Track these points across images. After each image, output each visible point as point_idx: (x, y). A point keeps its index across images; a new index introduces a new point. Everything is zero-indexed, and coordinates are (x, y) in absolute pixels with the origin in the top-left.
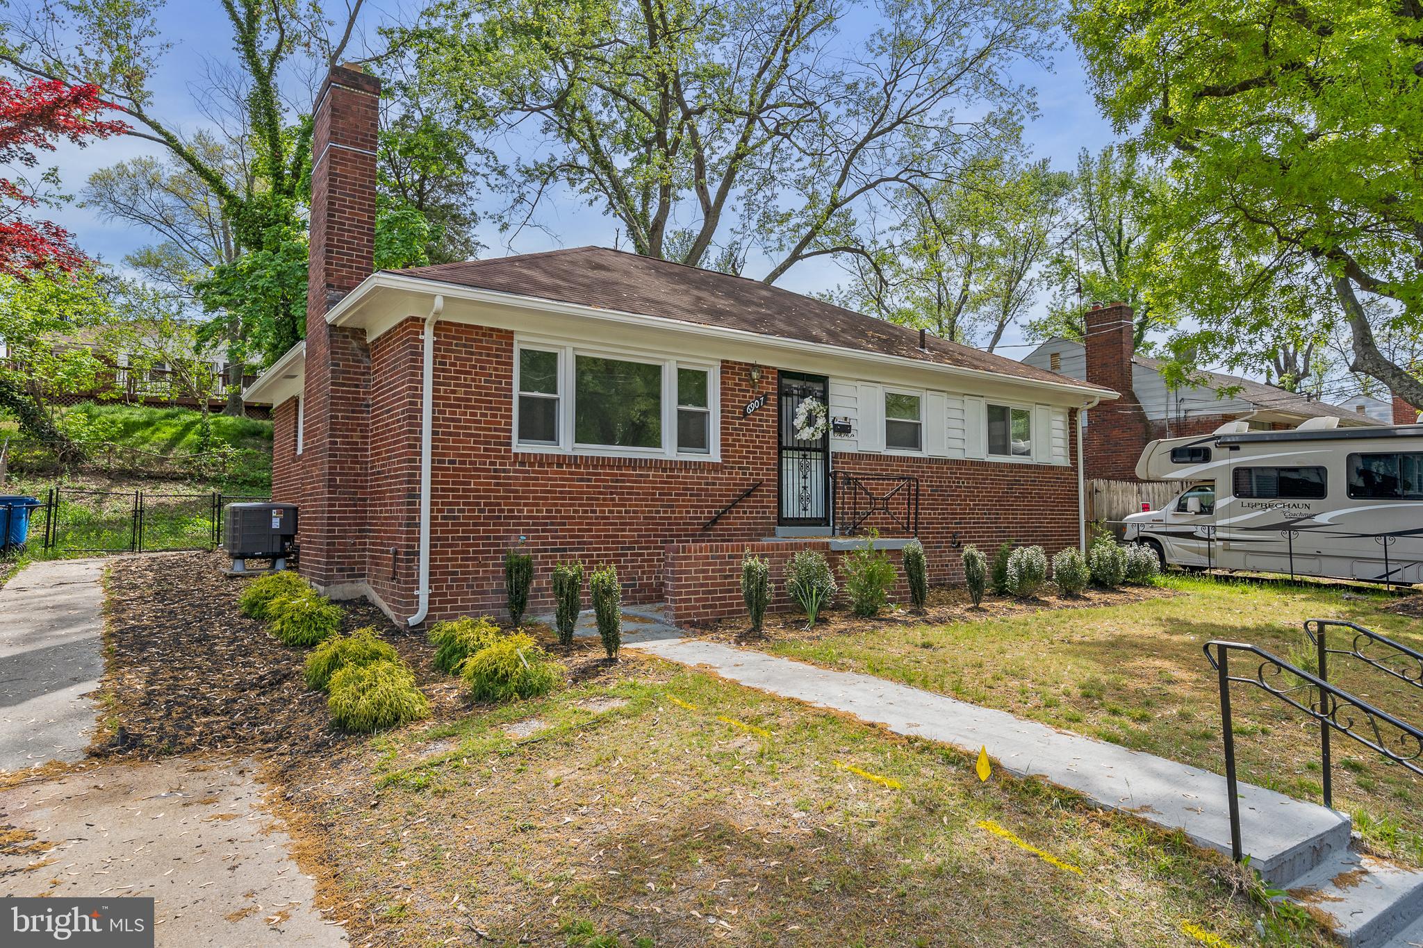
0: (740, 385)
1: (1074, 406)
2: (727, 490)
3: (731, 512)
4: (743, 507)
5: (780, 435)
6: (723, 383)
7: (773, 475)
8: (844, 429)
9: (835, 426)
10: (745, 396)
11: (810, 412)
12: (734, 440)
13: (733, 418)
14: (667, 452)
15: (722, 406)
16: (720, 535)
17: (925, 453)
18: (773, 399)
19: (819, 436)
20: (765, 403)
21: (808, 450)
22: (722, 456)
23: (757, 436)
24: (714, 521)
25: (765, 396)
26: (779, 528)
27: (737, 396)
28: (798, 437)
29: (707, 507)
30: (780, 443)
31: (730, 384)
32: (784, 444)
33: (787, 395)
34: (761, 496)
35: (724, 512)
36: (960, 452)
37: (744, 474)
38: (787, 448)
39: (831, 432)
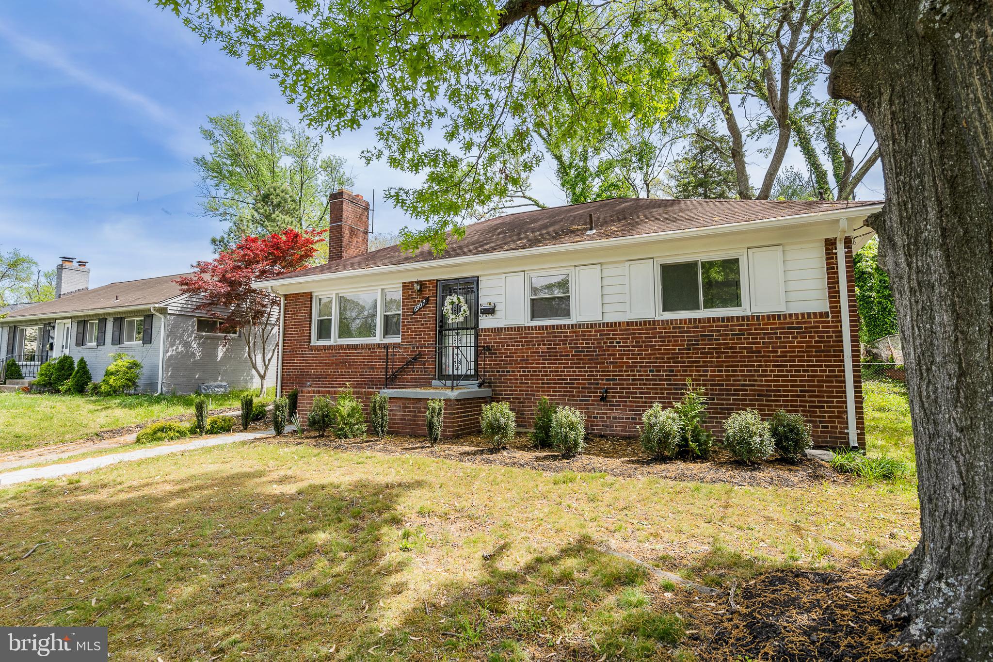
2: (403, 359)
3: (405, 372)
4: (412, 368)
7: (432, 348)
8: (490, 311)
9: (481, 310)
10: (415, 301)
12: (407, 329)
17: (573, 320)
18: (432, 300)
20: (427, 303)
21: (459, 329)
22: (402, 339)
25: (427, 299)
27: (410, 302)
34: (424, 361)
35: (400, 372)
36: (621, 314)
38: (446, 330)
39: (480, 315)
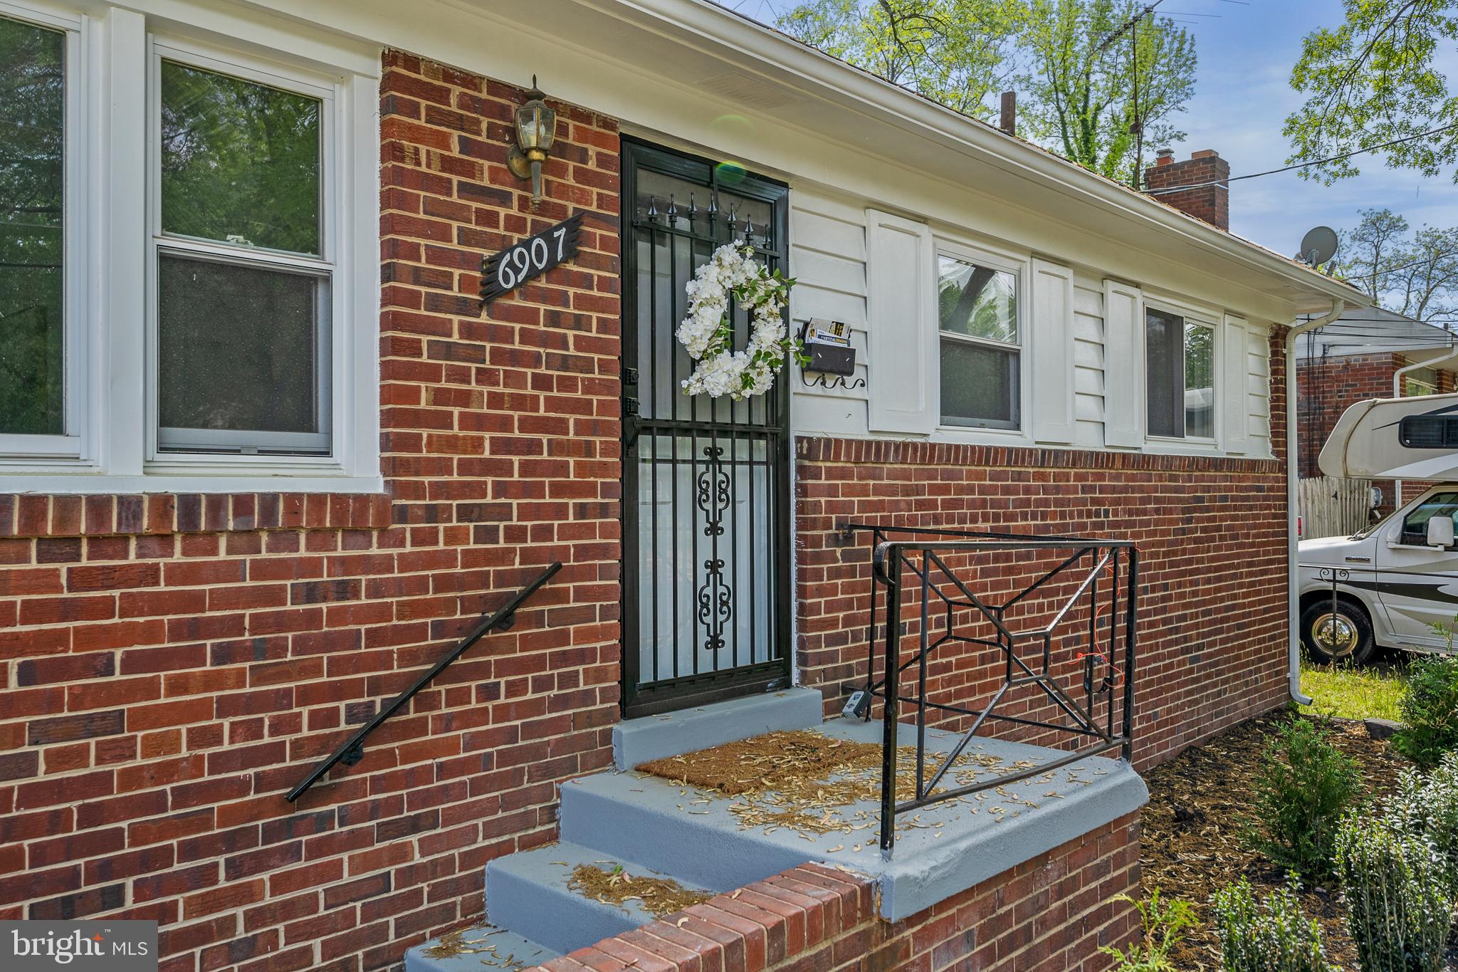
0: (468, 169)
1: (1284, 322)
2: (408, 610)
3: (430, 702)
4: (482, 670)
5: (628, 379)
6: (391, 151)
7: (604, 532)
8: (832, 363)
9: (808, 349)
10: (489, 219)
11: (733, 295)
12: (440, 397)
13: (435, 303)
14: (99, 455)
15: (390, 249)
16: (374, 810)
17: (1028, 434)
18: (603, 235)
19: (764, 383)
20: (572, 254)
21: (724, 431)
22: (389, 467)
23: (542, 382)
24: (350, 755)
25: (573, 225)
26: (624, 729)
27: (457, 212)
28: (692, 386)
29: (306, 696)
30: (628, 408)
31: (426, 158)
32: (644, 413)
33: (655, 233)
34: (557, 617)
35: (397, 707)
36: (1094, 430)
37: (487, 535)
38: (653, 428)
39: (795, 370)
